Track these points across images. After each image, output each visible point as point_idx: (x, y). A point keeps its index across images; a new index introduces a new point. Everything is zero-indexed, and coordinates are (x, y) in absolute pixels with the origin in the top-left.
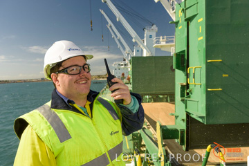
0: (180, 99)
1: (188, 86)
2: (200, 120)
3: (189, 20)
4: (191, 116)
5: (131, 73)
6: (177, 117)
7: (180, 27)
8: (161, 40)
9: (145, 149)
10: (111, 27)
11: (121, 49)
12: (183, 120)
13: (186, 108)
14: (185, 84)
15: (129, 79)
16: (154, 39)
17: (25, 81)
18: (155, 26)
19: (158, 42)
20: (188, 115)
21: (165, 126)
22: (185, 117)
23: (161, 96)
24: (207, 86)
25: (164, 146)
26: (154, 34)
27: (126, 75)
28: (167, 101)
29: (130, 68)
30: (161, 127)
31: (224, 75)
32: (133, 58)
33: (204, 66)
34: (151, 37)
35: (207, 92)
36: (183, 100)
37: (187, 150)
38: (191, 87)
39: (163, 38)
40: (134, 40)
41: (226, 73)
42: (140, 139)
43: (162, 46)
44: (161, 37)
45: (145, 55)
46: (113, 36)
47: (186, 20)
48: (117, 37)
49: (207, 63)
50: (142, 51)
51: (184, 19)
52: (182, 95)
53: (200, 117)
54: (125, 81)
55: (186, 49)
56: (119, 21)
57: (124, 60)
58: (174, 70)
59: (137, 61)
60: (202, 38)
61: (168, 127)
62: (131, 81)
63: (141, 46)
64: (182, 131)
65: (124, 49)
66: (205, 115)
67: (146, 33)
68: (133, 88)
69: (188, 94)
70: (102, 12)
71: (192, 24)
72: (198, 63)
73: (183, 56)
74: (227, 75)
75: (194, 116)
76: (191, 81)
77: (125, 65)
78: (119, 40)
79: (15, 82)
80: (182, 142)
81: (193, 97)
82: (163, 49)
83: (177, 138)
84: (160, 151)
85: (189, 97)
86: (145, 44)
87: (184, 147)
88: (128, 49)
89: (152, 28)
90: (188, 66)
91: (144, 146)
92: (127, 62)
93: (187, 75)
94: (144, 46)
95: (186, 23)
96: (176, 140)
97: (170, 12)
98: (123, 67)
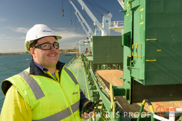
0: (127, 67)
1: (132, 58)
2: (141, 82)
3: (133, 10)
4: (134, 79)
5: (92, 48)
6: (124, 80)
7: (128, 15)
8: (115, 24)
9: (102, 103)
10: (78, 14)
11: (86, 30)
12: (129, 82)
13: (131, 74)
14: (130, 56)
15: (91, 53)
16: (110, 23)
17: (14, 54)
18: (110, 14)
19: (112, 25)
20: (132, 79)
21: (116, 87)
22: (130, 80)
23: (114, 65)
24: (146, 58)
25: (115, 101)
26: (109, 20)
27: (89, 50)
28: (118, 69)
29: (91, 44)
30: (113, 87)
31: (158, 50)
32: (94, 37)
33: (144, 44)
34: (107, 21)
35: (146, 62)
36: (128, 68)
37: (131, 104)
38: (134, 59)
39: (116, 23)
40: (94, 24)
41: (159, 49)
42: (98, 96)
43: (115, 29)
44: (115, 22)
45: (103, 35)
46: (80, 20)
47: (131, 10)
48: (82, 21)
49: (146, 41)
50: (101, 32)
51: (130, 9)
52: (128, 65)
53: (140, 80)
54: (88, 54)
55: (131, 31)
56: (84, 10)
57: (88, 39)
58: (123, 46)
59: (97, 40)
60: (143, 23)
61: (118, 88)
62: (92, 54)
63: (100, 28)
64: (128, 90)
65: (88, 30)
66: (144, 79)
67: (104, 19)
68: (94, 59)
69: (132, 63)
70: (71, 3)
71: (136, 13)
72: (139, 41)
73: (129, 36)
74: (160, 50)
75: (136, 80)
76: (135, 55)
77: (89, 42)
78: (84, 24)
79: (6, 54)
80: (128, 98)
81: (136, 65)
82: (116, 31)
83: (124, 95)
84: (112, 104)
85: (133, 66)
86: (103, 27)
87: (129, 102)
88: (90, 30)
89: (108, 15)
90: (133, 43)
91: (101, 100)
92: (90, 40)
93: (132, 50)
94: (102, 28)
95: (131, 12)
96: (124, 97)
97: (122, 3)
98: (86, 43)
